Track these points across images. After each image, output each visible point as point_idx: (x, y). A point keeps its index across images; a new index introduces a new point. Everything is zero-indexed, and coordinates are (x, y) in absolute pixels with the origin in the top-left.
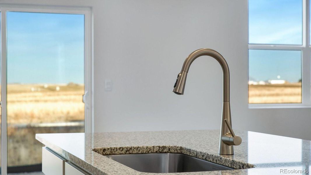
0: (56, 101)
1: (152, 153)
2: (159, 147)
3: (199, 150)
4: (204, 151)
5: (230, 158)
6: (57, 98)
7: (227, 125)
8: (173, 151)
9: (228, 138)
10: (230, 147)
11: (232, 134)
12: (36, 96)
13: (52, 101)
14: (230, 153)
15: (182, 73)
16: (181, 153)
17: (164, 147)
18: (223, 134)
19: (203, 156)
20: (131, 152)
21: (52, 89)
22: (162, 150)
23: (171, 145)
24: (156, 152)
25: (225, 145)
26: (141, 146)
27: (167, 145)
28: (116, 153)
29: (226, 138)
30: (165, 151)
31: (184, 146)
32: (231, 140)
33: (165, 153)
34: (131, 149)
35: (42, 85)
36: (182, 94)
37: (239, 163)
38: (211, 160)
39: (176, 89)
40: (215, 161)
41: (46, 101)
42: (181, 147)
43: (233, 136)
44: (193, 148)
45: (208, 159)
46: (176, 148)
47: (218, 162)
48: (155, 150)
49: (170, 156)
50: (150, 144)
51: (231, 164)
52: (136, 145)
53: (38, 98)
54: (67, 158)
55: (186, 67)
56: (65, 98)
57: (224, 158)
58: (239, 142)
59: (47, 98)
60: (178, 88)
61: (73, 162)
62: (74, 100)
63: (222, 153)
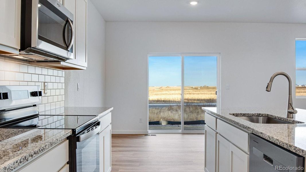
0: (198, 94)
1: (254, 116)
2: (258, 114)
3: (276, 116)
4: (279, 116)
5: (291, 119)
6: (199, 92)
7: (290, 105)
8: (264, 116)
9: (291, 110)
10: (292, 114)
11: (293, 109)
12: (189, 92)
13: (196, 94)
14: (292, 117)
15: (270, 82)
16: (268, 117)
17: (260, 114)
18: (288, 109)
19: (279, 118)
20: (245, 115)
21: (196, 89)
22: (259, 115)
23: (263, 113)
24: (256, 116)
25: (289, 114)
26: (250, 113)
27: (261, 113)
28: (239, 115)
29: (290, 111)
30: (260, 115)
31: (269, 114)
32: (293, 111)
33: (260, 116)
34: (245, 114)
35: (192, 87)
36: (270, 91)
37: (297, 121)
38: (283, 120)
39: (267, 89)
40: (284, 120)
41: (194, 94)
42: (268, 114)
43: (293, 110)
44: (273, 115)
45: (281, 119)
46: (265, 115)
47: (286, 121)
48: (256, 115)
49: (263, 118)
50: (254, 113)
51: (292, 122)
52: (247, 113)
53: (190, 93)
54: (218, 117)
55: (272, 80)
56: (202, 92)
57: (289, 119)
58: (296, 112)
59: (194, 92)
60: (268, 88)
61: (221, 119)
62: (206, 94)
63: (288, 117)
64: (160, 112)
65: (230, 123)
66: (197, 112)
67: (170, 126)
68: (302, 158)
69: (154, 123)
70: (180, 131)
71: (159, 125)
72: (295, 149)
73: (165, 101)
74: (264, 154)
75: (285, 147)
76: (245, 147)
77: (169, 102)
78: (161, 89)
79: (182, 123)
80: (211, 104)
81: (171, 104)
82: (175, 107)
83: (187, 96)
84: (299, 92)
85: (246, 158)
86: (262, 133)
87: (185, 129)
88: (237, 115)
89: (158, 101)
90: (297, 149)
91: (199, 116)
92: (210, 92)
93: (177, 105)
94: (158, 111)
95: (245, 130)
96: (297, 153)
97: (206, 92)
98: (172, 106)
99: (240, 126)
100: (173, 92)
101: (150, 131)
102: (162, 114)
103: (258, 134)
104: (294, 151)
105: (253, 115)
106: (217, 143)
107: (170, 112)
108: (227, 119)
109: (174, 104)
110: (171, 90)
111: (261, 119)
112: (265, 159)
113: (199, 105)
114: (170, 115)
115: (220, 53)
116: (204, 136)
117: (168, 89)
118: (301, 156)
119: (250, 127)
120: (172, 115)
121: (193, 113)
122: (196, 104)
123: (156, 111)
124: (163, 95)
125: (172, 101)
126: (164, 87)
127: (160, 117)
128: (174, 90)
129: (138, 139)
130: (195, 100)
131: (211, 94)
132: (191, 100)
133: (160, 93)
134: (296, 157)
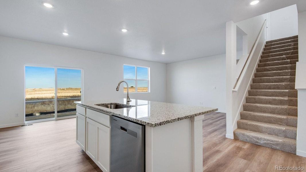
0: (65, 93)
3: (121, 103)
7: (128, 97)
8: (114, 104)
9: (128, 100)
10: (129, 102)
16: (116, 104)
17: (112, 103)
21: (63, 89)
22: (111, 104)
25: (127, 102)
36: (118, 91)
37: (131, 106)
38: (124, 106)
47: (126, 106)
53: (60, 92)
54: (87, 107)
55: (119, 85)
56: (68, 92)
57: (128, 105)
58: (131, 101)
59: (62, 92)
60: (117, 89)
61: (90, 108)
62: (71, 92)
63: (127, 104)
64: (34, 107)
65: (97, 110)
66: (64, 104)
67: (43, 116)
68: (144, 126)
69: (29, 115)
70: (54, 118)
71: (33, 116)
72: (141, 122)
73: (38, 99)
74: (121, 127)
75: (135, 121)
76: (108, 124)
77: (42, 99)
78: (35, 90)
79: (56, 112)
80: (74, 98)
81: (44, 100)
82: (47, 102)
83: (59, 95)
84: (130, 90)
85: (108, 130)
86: (119, 115)
87: (58, 116)
88: (99, 105)
89: (32, 99)
90: (142, 122)
91: (66, 106)
92: (73, 92)
93: (49, 101)
94: (32, 106)
95: (108, 114)
96: (142, 124)
97: (70, 91)
98: (45, 101)
99: (104, 112)
100: (45, 92)
101: (26, 122)
102: (36, 108)
103: (117, 116)
104: (140, 123)
105: (108, 104)
106: (86, 124)
107: (43, 106)
108: (95, 108)
109: (46, 100)
110: (43, 91)
111: (113, 106)
112: (122, 129)
113: (66, 100)
114: (43, 108)
115: (83, 68)
116: (75, 119)
117: (41, 90)
118: (144, 125)
119: (111, 112)
120: (45, 108)
121: (62, 105)
122: (64, 99)
123: (30, 106)
124: (36, 94)
125: (44, 98)
126: (37, 89)
127: (34, 110)
128: (46, 91)
129: (14, 130)
130: (63, 97)
131: (74, 92)
132: (60, 97)
133: (34, 93)
134: (141, 126)
